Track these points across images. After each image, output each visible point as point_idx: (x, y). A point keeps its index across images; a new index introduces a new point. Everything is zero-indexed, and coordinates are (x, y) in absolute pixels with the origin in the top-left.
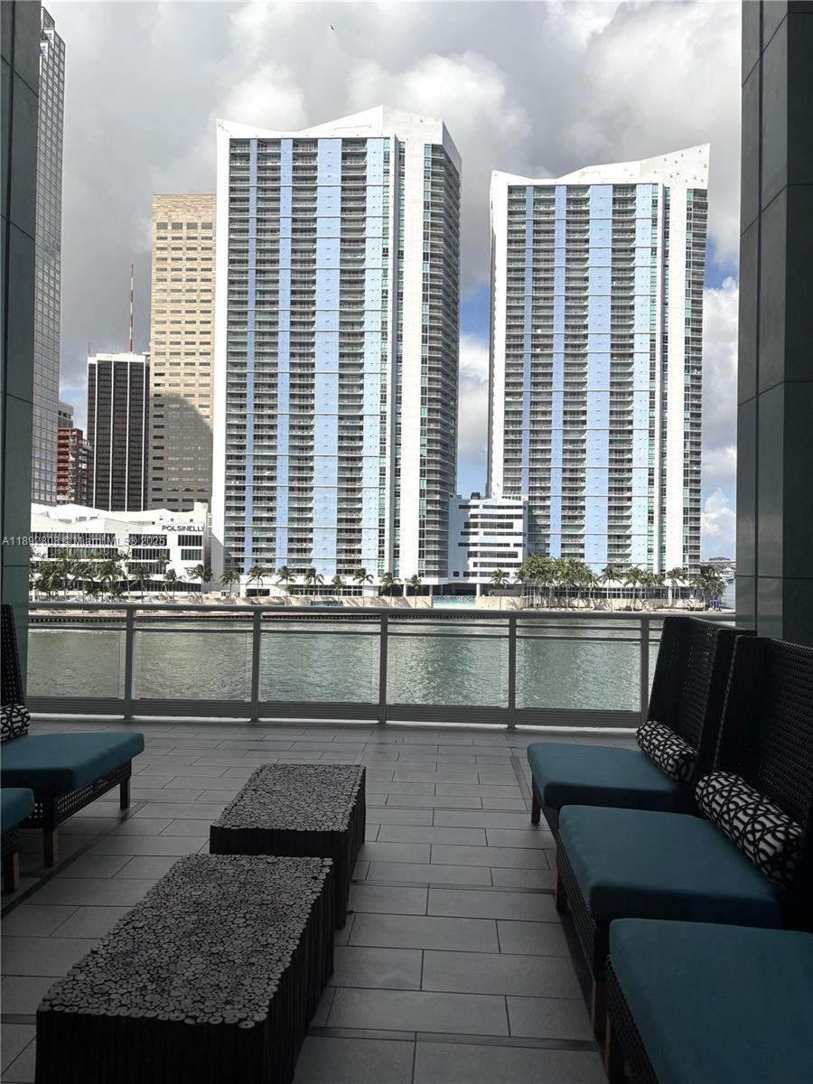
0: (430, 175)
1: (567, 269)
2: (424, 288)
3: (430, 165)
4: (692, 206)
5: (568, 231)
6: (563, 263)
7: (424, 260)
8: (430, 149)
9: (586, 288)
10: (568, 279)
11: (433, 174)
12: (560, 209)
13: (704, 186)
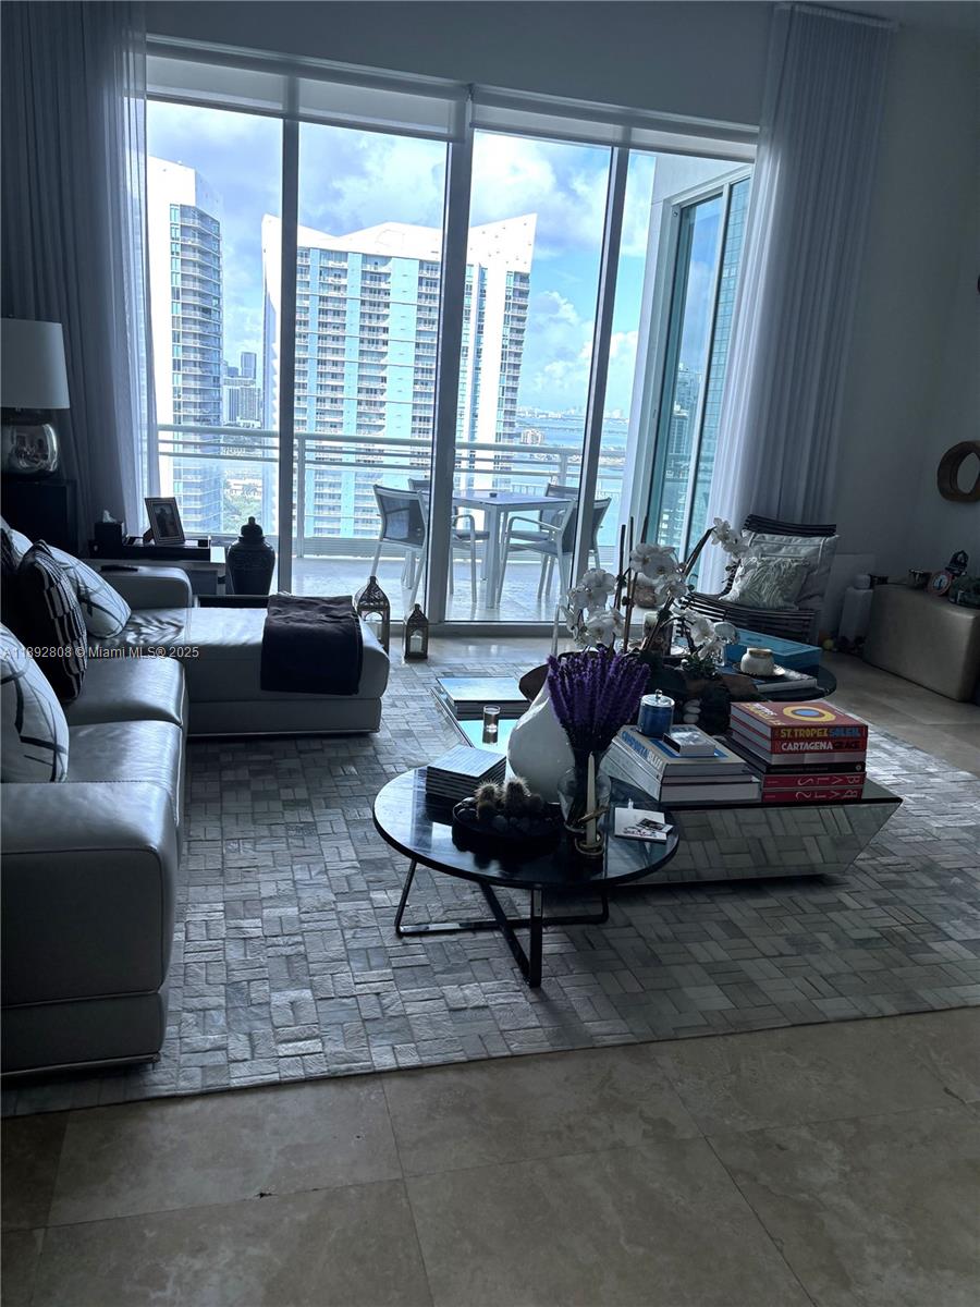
0: (180, 249)
1: (361, 365)
2: (174, 407)
3: (178, 235)
4: (511, 294)
5: (363, 315)
6: (356, 357)
7: (174, 369)
8: (178, 212)
9: (383, 391)
10: (361, 377)
11: (183, 247)
12: (353, 284)
13: (526, 269)
